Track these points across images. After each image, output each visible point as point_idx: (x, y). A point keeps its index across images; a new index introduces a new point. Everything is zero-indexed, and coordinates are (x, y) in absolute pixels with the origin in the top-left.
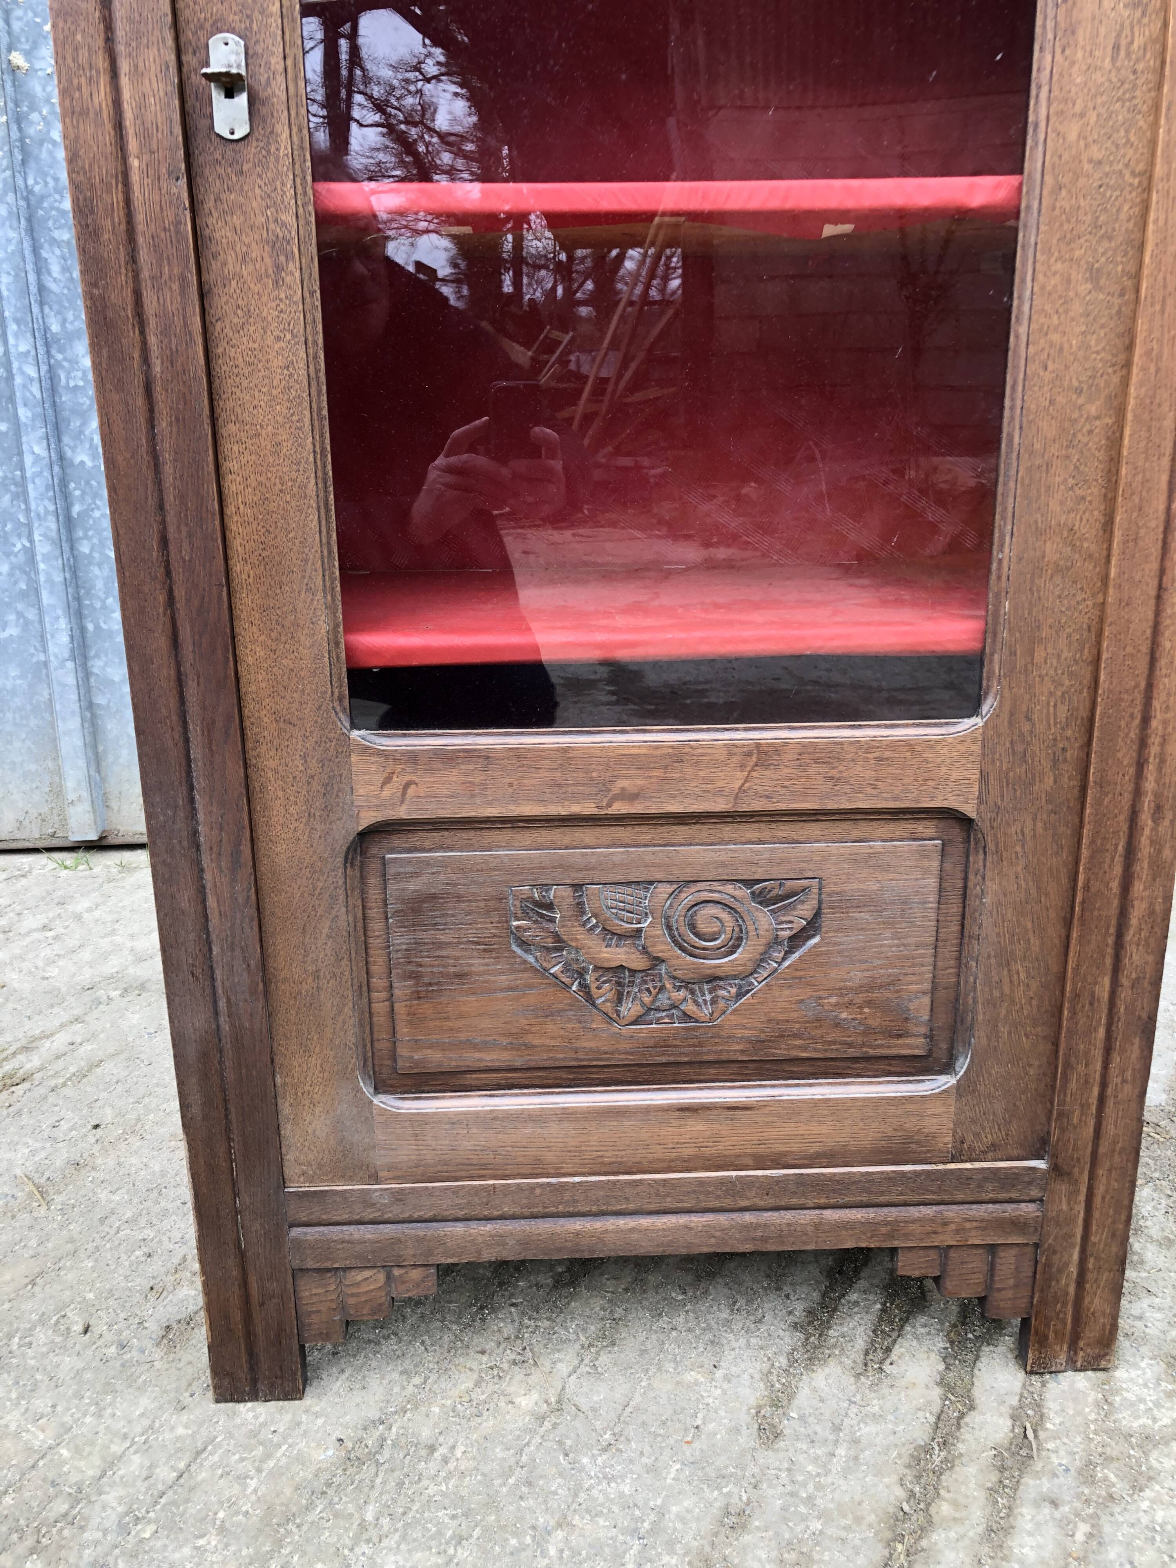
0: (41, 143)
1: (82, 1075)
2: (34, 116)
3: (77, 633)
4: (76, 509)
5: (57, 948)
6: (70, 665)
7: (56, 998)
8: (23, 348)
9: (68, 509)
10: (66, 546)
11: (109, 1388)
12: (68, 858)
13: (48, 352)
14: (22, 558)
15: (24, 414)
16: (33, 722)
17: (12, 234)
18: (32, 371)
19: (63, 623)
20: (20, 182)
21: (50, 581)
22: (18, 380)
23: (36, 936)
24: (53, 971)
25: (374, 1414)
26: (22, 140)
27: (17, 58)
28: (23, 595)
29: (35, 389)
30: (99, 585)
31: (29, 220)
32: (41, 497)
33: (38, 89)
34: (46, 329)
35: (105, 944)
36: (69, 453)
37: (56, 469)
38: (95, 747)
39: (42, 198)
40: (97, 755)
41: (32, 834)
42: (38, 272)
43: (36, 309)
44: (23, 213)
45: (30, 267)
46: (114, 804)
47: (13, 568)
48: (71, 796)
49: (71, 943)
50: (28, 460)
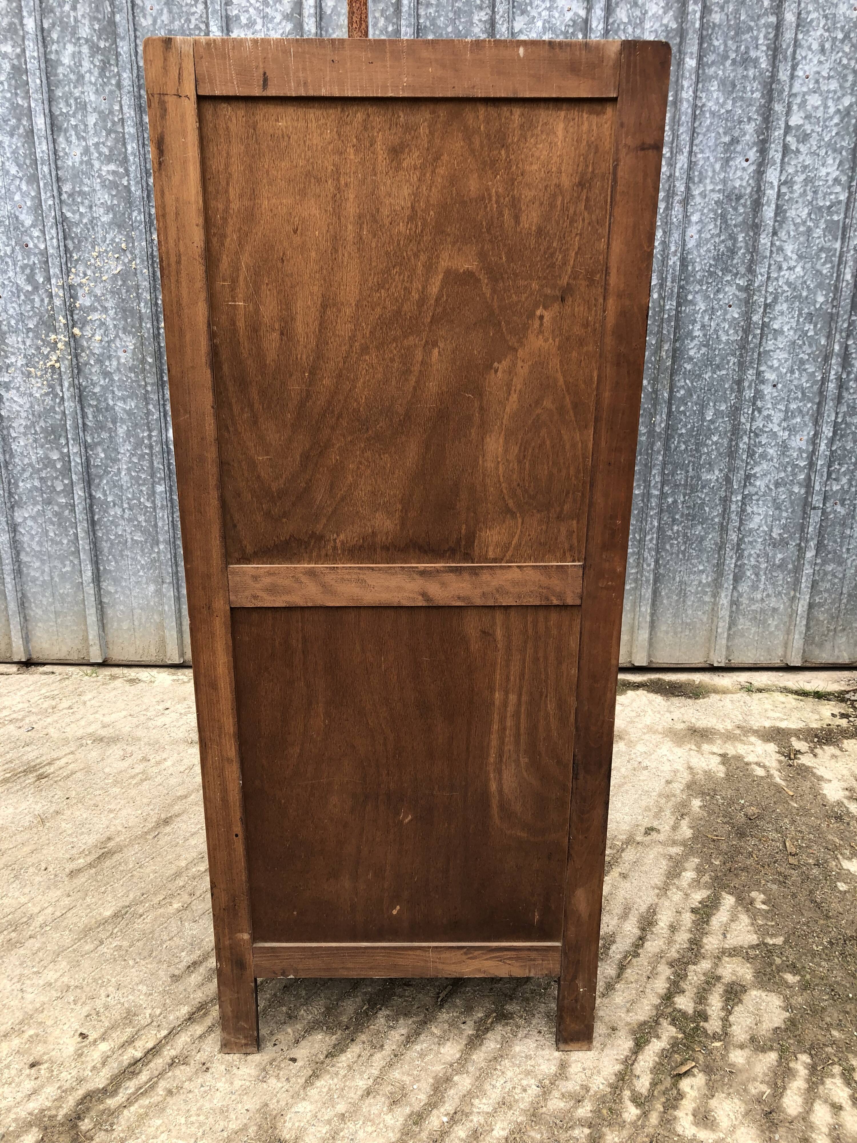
0: (86, 365)
1: (68, 777)
2: (83, 354)
3: (95, 571)
4: (96, 517)
5: (72, 718)
6: (92, 585)
7: (66, 741)
8: (75, 451)
9: (93, 518)
10: (91, 534)
11: (49, 888)
12: (88, 670)
13: (86, 451)
14: (73, 537)
15: (74, 477)
16: (76, 609)
17: (72, 404)
18: (79, 461)
19: (89, 567)
20: (76, 382)
21: (84, 548)
22: (73, 464)
23: (65, 711)
24: (68, 729)
25: (127, 904)
26: (78, 364)
27: (76, 331)
28: (73, 553)
29: (80, 468)
30: (106, 550)
31: (80, 397)
32: (81, 513)
33: (85, 343)
34: (86, 441)
35: (91, 718)
36: (94, 493)
37: (88, 501)
38: (102, 620)
39: (86, 387)
40: (103, 624)
41: (74, 657)
42: (83, 418)
43: (81, 434)
44: (77, 394)
45: (79, 416)
46: (110, 646)
47: (69, 541)
48: (91, 643)
49: (78, 716)
50: (76, 497)
